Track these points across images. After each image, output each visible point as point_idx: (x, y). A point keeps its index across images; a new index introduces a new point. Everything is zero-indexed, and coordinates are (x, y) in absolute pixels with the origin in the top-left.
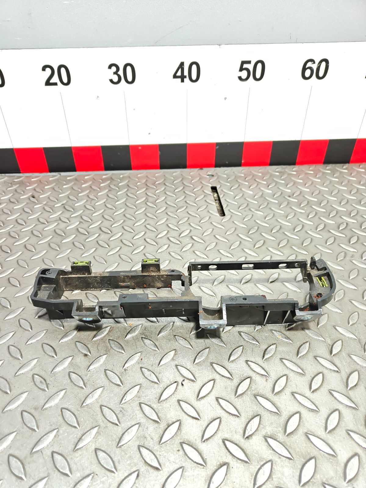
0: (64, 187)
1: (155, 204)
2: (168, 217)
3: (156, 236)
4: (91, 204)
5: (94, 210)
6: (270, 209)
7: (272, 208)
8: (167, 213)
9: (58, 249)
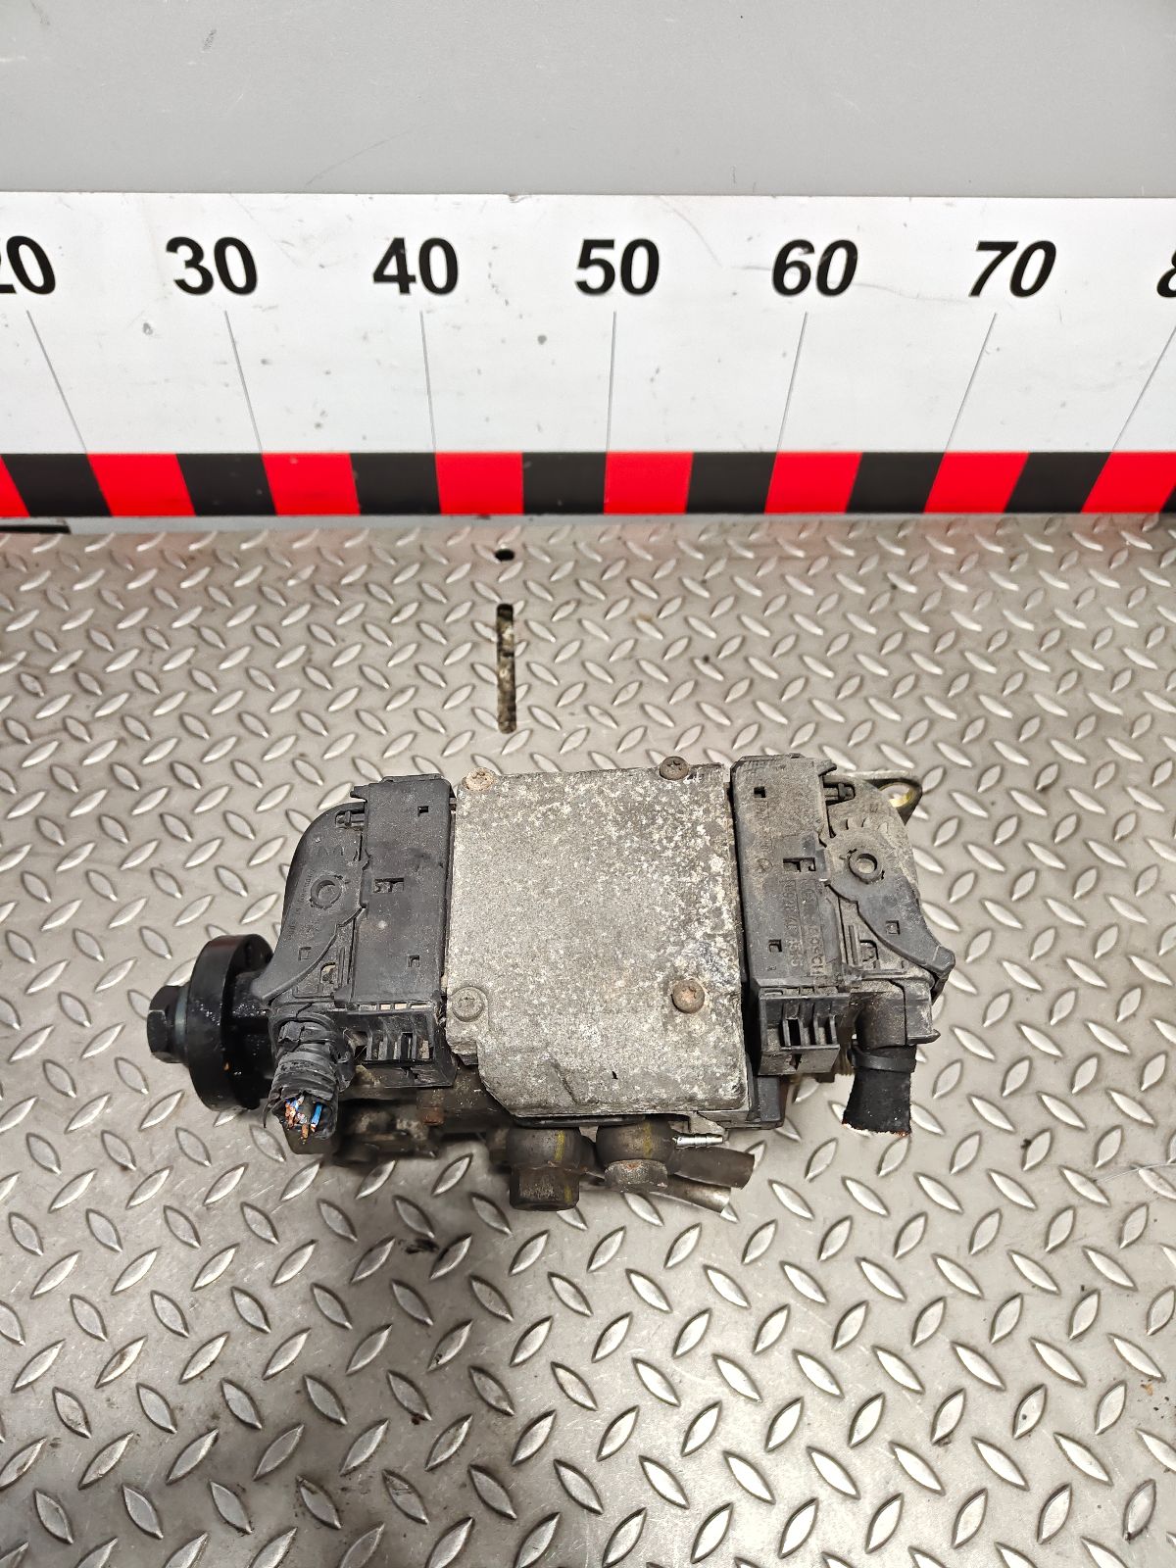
0: (78, 587)
1: (328, 670)
2: (361, 730)
3: (318, 800)
4: (149, 668)
5: (157, 691)
6: (642, 707)
7: (649, 708)
8: (357, 713)
9: (61, 842)
